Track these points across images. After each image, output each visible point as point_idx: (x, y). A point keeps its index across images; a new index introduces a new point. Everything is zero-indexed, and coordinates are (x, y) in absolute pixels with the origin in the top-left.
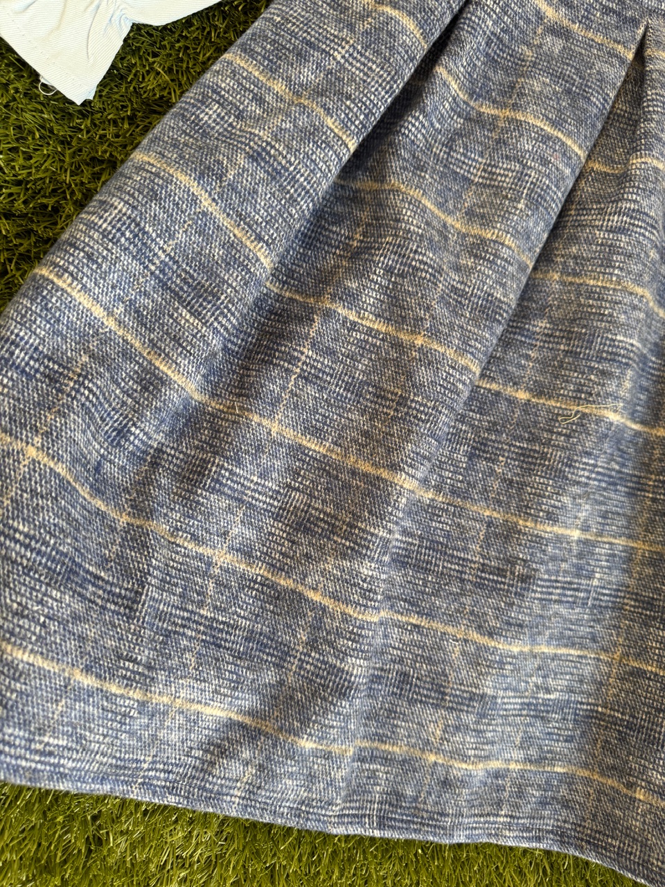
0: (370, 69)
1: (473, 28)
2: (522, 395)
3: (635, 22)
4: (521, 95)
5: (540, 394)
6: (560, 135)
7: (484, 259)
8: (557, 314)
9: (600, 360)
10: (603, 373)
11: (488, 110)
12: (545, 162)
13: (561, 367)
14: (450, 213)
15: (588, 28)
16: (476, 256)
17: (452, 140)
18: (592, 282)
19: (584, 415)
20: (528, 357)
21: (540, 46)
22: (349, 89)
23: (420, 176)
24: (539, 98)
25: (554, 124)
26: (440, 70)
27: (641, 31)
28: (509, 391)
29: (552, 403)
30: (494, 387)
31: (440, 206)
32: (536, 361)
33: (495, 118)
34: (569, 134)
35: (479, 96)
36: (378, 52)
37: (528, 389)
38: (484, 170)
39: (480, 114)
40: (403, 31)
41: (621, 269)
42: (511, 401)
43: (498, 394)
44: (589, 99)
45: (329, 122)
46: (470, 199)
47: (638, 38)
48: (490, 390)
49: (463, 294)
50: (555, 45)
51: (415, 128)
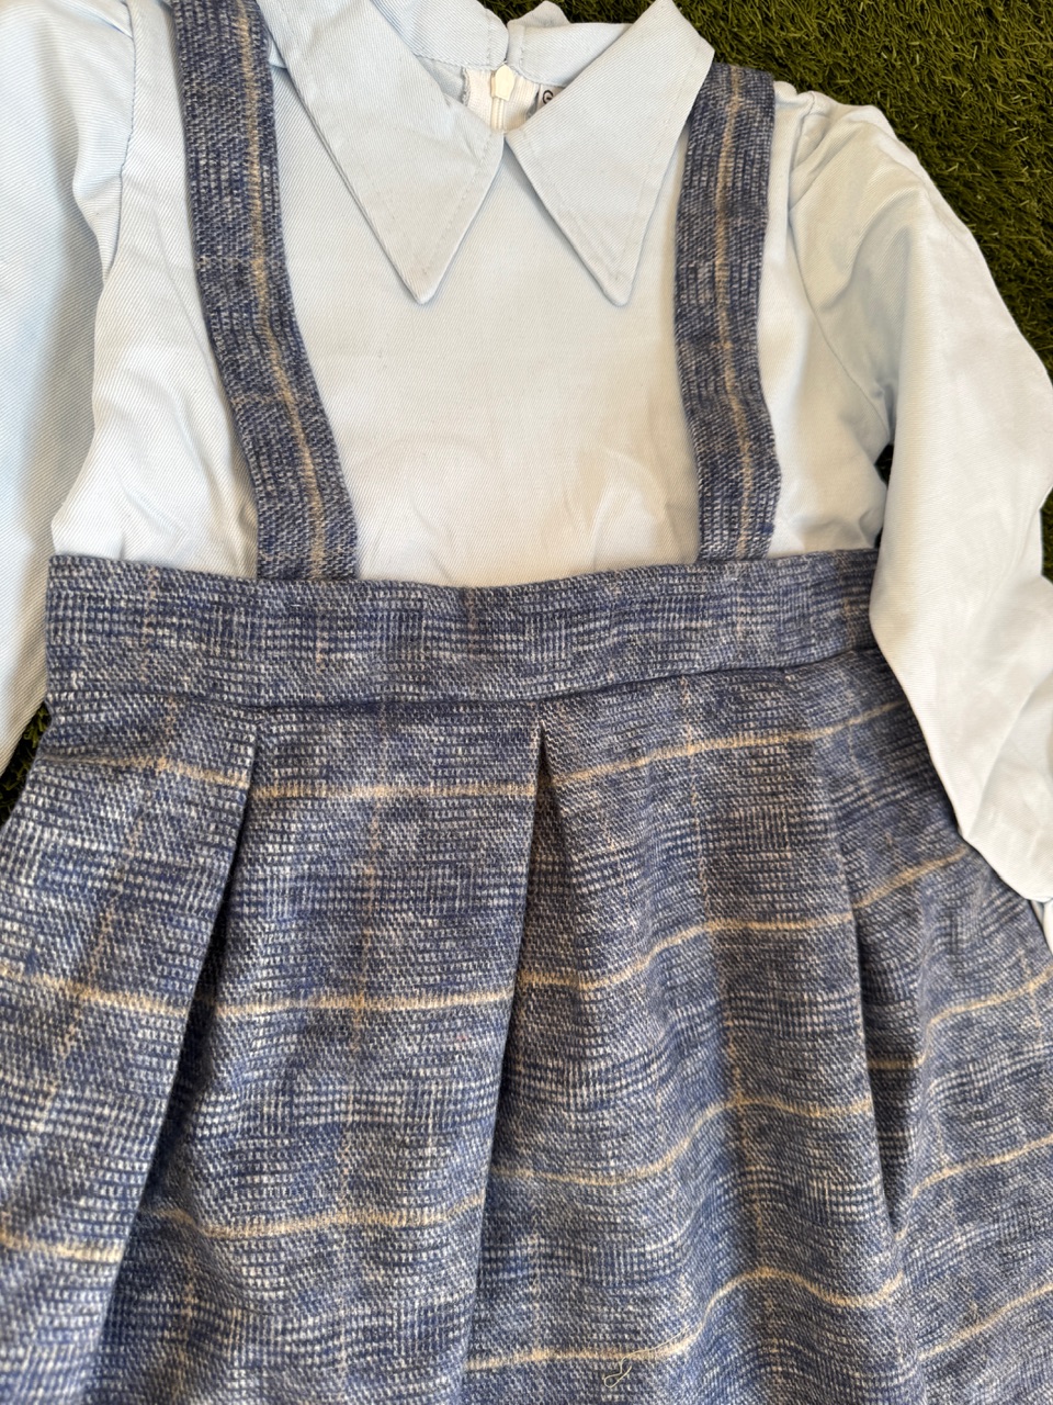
0: (100, 1118)
1: (257, 904)
2: (540, 1356)
3: (521, 736)
4: (376, 965)
5: (565, 1345)
6: (458, 1000)
7: (399, 1264)
8: (550, 1222)
9: (632, 1284)
10: (644, 1300)
11: (332, 1003)
12: (445, 1058)
13: (581, 1300)
14: (321, 1208)
15: (450, 780)
16: (386, 1264)
17: (289, 1077)
18: (583, 1182)
19: (637, 1366)
20: (529, 1298)
21: (382, 853)
22: (75, 1176)
23: (253, 1185)
24: (406, 959)
25: (439, 990)
26: (228, 1013)
27: (535, 745)
28: (519, 1358)
29: (585, 1355)
30: (494, 1363)
31: (301, 1212)
32: (543, 1297)
33: (346, 1015)
34: (472, 987)
35: (309, 986)
36: (105, 1084)
37: (544, 1343)
38: (356, 1101)
39: (321, 1015)
40: (136, 1022)
41: (618, 1158)
42: (526, 1371)
43: (503, 1370)
44: (487, 908)
45: (62, 1250)
46: (348, 1160)
47: (534, 756)
48: (489, 1371)
49: (385, 1334)
50: (406, 836)
51: (219, 1116)
